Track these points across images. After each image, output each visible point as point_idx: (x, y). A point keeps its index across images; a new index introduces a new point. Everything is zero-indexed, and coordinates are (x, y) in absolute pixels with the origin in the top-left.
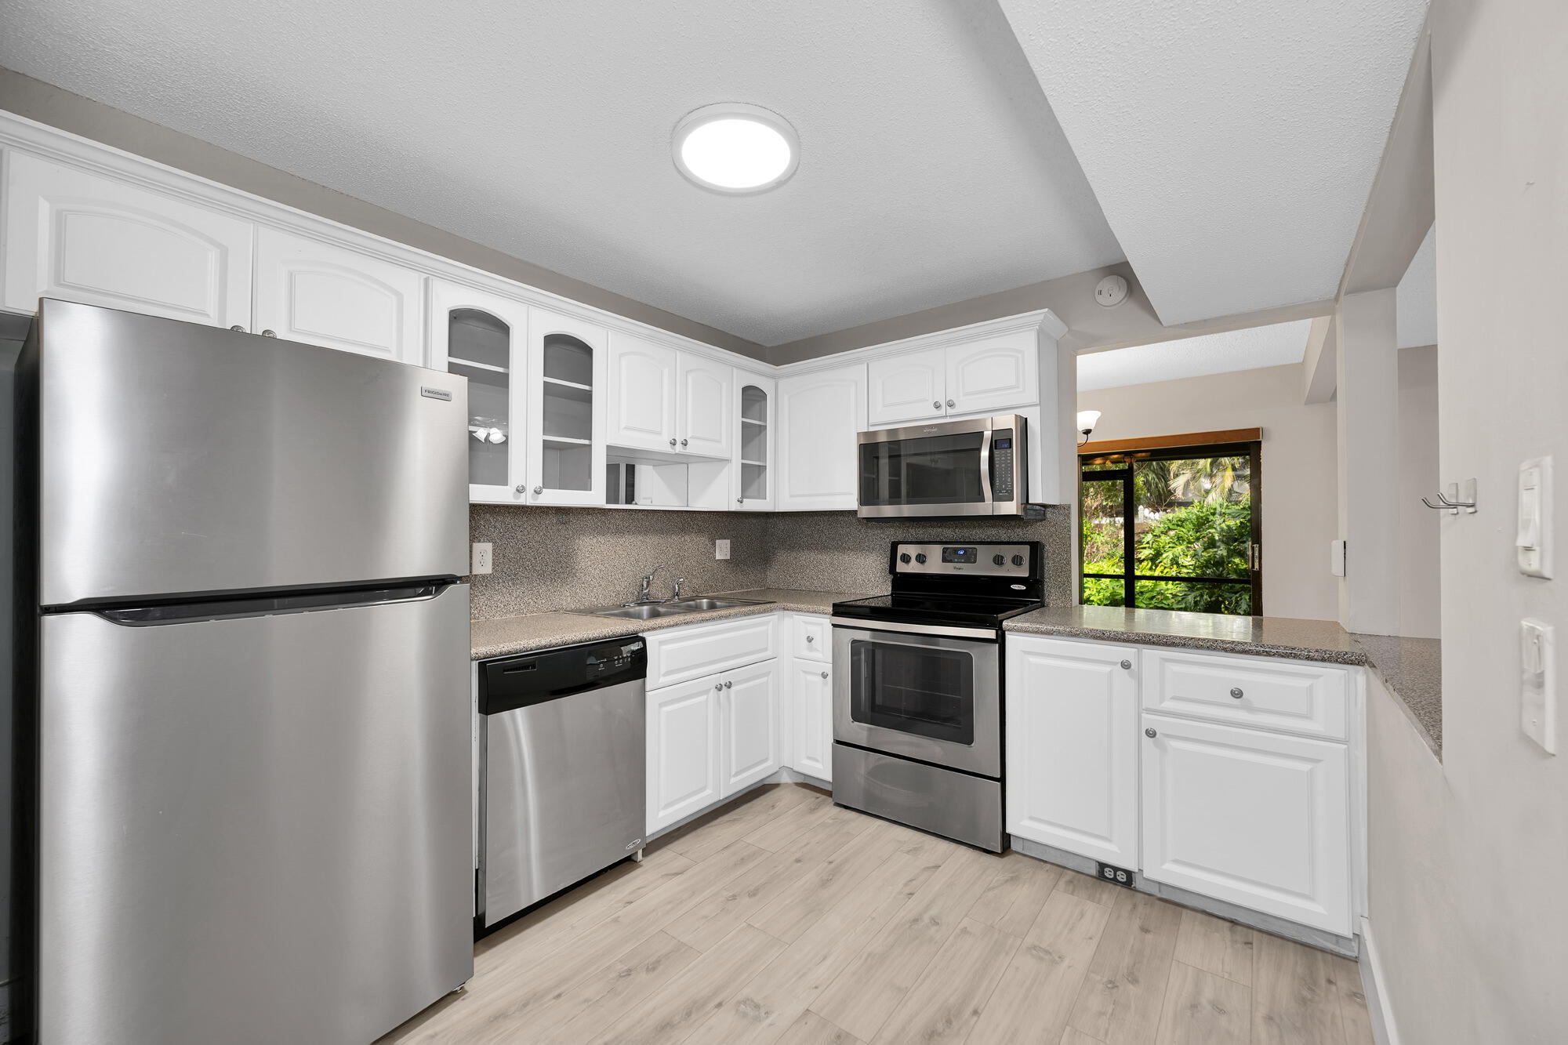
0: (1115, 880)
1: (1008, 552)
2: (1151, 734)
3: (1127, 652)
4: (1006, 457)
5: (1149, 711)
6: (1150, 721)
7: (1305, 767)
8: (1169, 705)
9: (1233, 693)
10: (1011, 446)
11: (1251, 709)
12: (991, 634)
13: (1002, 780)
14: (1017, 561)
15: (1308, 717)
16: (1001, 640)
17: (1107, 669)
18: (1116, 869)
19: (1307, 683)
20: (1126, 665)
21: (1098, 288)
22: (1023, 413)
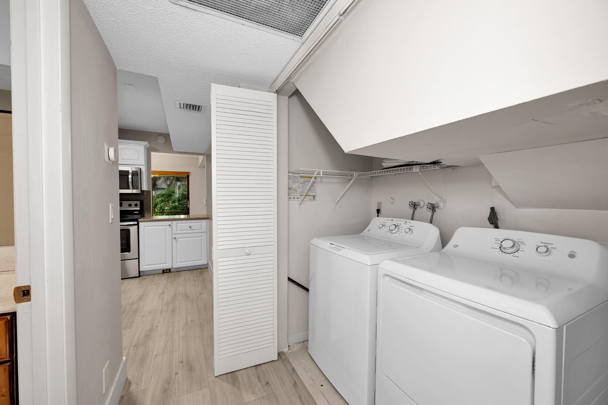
0: (167, 272)
1: (133, 203)
2: (175, 238)
3: (170, 223)
4: (136, 178)
5: (174, 234)
6: (174, 236)
7: (201, 238)
8: (178, 232)
9: (190, 227)
10: (138, 175)
11: (192, 230)
12: (136, 223)
13: (139, 258)
14: (136, 205)
15: (201, 229)
16: (138, 225)
17: (165, 227)
18: (167, 270)
19: (201, 223)
20: (170, 225)
21: (158, 138)
22: (140, 167)
